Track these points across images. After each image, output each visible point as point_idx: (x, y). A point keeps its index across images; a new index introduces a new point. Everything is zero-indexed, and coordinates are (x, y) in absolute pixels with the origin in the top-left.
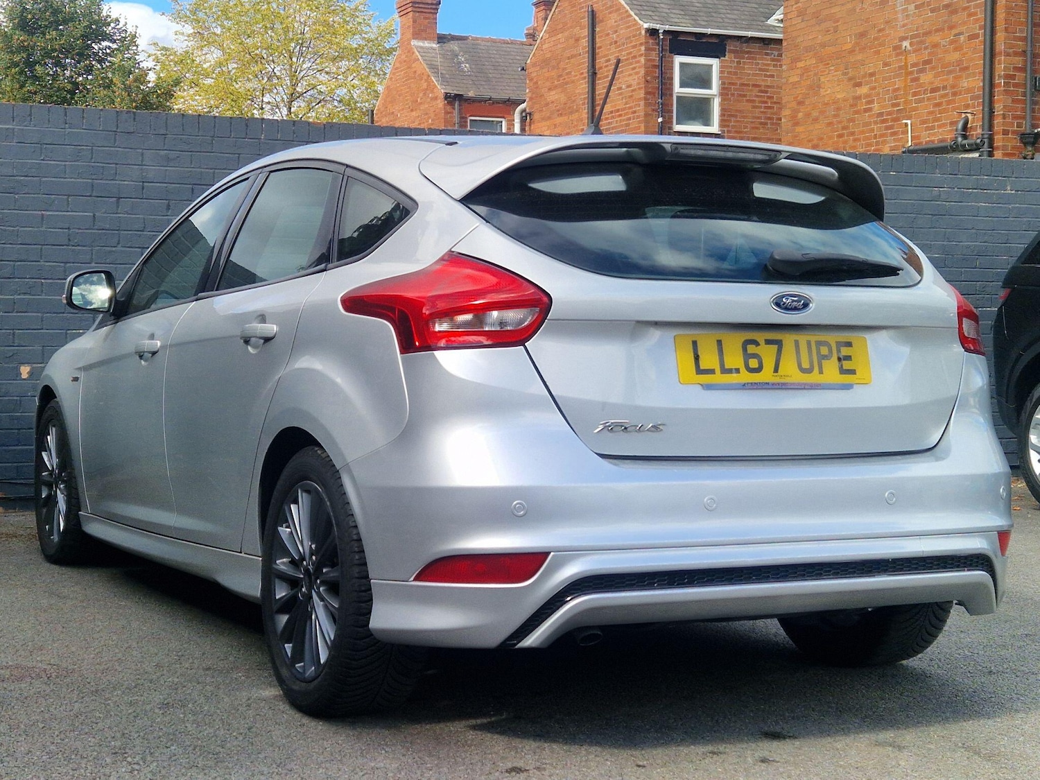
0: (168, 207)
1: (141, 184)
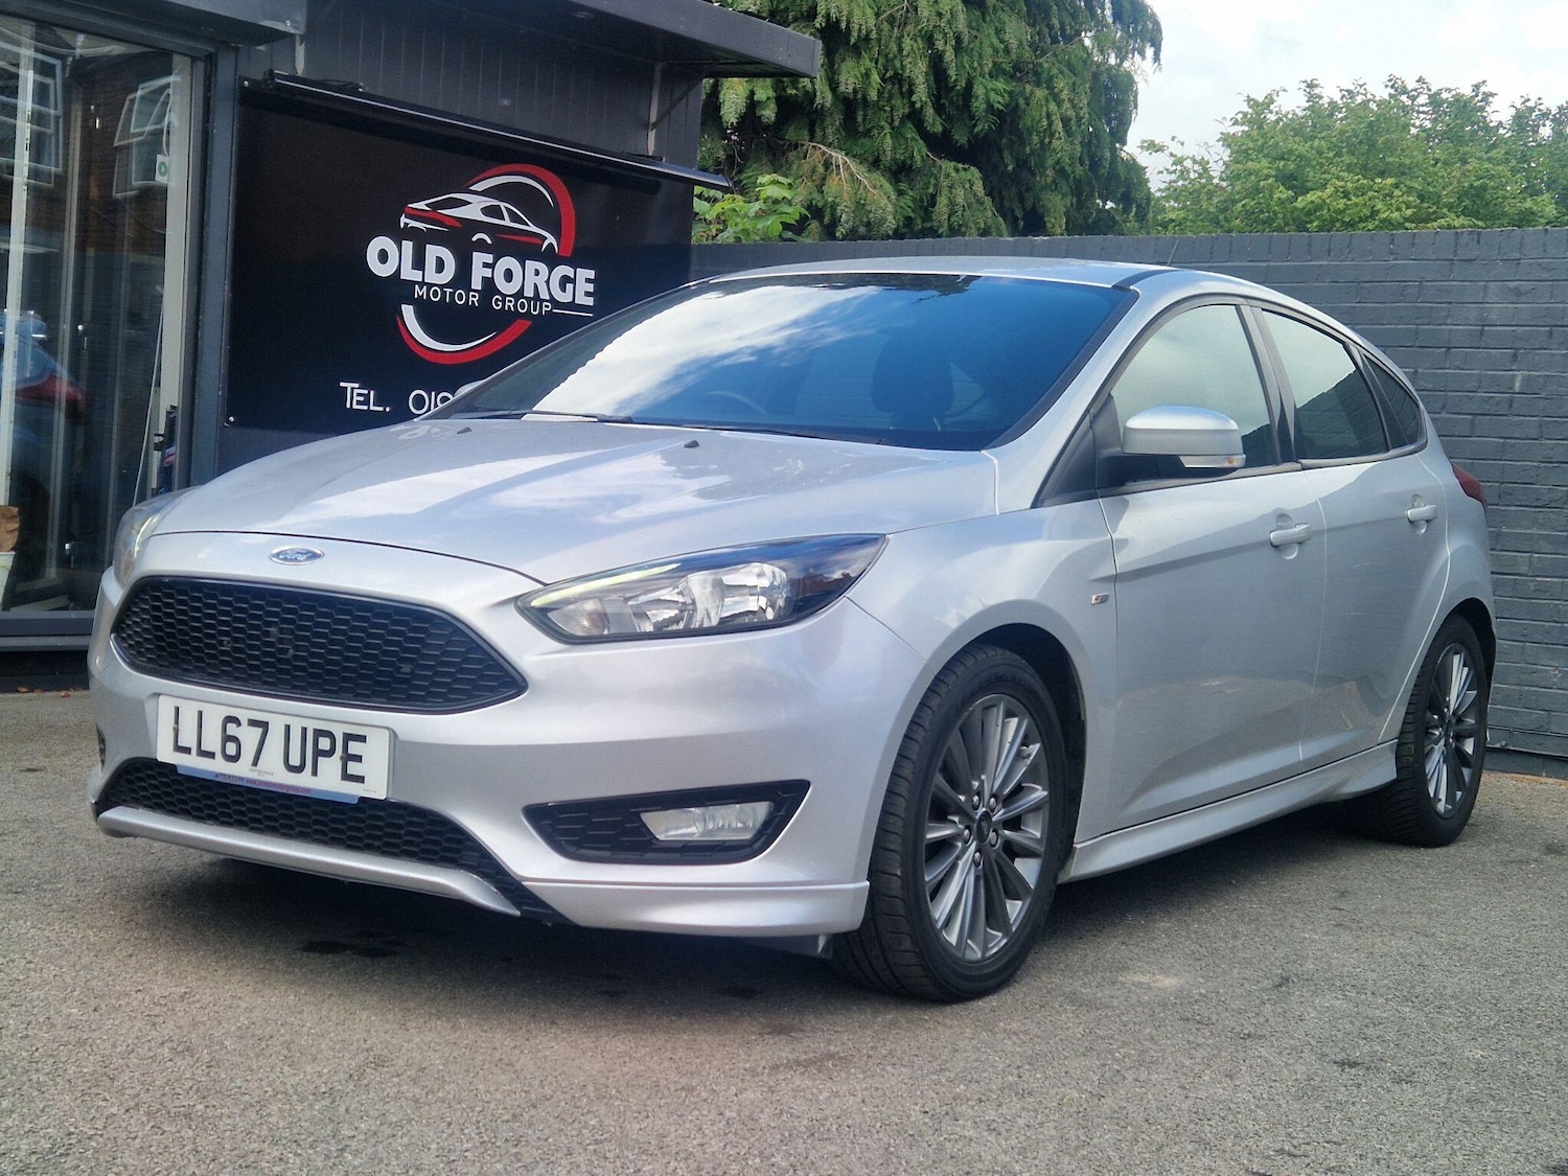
0: (1514, 359)
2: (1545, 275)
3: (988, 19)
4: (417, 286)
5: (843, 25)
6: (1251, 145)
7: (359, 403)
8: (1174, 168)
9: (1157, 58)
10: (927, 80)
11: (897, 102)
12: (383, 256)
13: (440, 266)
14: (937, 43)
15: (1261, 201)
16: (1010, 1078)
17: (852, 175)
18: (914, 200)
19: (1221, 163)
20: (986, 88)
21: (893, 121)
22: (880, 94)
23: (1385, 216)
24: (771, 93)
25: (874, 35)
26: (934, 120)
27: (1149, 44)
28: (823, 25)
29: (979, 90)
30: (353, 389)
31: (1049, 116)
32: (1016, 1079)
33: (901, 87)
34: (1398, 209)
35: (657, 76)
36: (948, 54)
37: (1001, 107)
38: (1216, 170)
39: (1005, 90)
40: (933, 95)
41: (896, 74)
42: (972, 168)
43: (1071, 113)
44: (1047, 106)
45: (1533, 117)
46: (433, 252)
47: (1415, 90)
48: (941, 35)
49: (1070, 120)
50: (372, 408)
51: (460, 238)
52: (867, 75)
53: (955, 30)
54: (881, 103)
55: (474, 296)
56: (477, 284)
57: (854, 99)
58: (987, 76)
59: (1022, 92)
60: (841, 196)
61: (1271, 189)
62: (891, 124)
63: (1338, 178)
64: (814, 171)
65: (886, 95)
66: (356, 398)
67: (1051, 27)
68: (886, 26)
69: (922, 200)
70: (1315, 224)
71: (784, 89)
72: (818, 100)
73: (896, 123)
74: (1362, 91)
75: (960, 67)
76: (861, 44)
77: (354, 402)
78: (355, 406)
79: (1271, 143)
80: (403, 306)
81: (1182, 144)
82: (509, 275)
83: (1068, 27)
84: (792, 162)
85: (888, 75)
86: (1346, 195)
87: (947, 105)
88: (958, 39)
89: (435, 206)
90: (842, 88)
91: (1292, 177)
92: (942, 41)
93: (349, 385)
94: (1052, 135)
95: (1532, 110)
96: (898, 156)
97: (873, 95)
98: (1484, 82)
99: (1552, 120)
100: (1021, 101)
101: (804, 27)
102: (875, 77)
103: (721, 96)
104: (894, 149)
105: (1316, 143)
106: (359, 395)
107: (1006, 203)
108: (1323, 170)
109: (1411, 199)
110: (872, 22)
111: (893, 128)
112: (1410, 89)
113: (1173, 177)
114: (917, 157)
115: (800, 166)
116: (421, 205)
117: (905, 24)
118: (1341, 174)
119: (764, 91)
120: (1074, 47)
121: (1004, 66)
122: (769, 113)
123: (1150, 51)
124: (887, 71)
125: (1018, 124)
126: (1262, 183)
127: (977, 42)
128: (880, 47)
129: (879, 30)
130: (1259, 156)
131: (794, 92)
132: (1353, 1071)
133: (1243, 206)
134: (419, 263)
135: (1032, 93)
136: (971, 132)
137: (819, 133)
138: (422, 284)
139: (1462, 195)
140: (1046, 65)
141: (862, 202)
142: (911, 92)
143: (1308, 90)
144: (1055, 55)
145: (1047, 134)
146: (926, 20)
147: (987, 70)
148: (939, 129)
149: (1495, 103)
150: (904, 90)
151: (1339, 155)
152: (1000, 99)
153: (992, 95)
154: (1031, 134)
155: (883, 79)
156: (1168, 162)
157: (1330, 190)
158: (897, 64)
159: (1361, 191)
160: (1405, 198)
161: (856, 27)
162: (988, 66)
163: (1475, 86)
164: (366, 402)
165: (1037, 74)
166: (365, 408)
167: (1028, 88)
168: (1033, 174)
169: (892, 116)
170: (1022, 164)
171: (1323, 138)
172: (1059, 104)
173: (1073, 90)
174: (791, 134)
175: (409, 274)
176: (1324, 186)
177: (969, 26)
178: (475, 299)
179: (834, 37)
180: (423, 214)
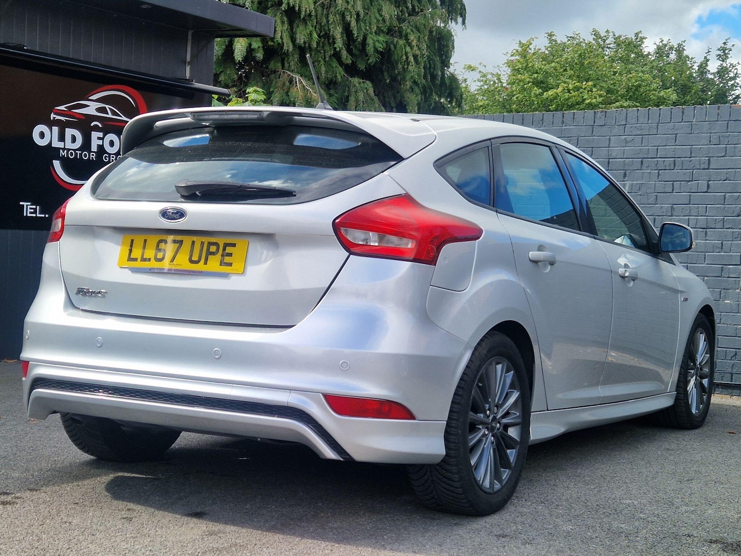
0: (625, 175)
1: (607, 160)
2: (639, 133)
3: (373, 4)
4: (61, 150)
5: (297, 9)
6: (520, 66)
7: (31, 213)
8: (482, 79)
9: (464, 23)
10: (342, 37)
11: (327, 48)
12: (42, 135)
13: (74, 139)
14: (346, 17)
15: (526, 95)
16: (326, 551)
17: (304, 86)
18: (338, 99)
19: (506, 76)
20: (373, 40)
21: (325, 58)
22: (318, 43)
23: (589, 101)
24: (260, 45)
25: (313, 13)
26: (347, 57)
27: (459, 16)
28: (286, 8)
29: (370, 41)
30: (27, 205)
31: (406, 54)
32: (329, 551)
33: (329, 40)
34: (595, 98)
35: (190, 37)
36: (352, 23)
37: (381, 50)
38: (504, 79)
39: (383, 41)
40: (346, 44)
41: (326, 33)
42: (367, 81)
43: (418, 52)
44: (405, 49)
45: (666, 49)
46: (69, 132)
47: (605, 36)
48: (349, 13)
49: (417, 56)
50: (38, 215)
51: (85, 125)
52: (311, 34)
53: (356, 10)
54: (318, 48)
55: (93, 155)
56: (94, 148)
57: (305, 47)
58: (374, 34)
59: (392, 42)
60: (298, 97)
61: (530, 89)
62: (324, 59)
63: (565, 82)
64: (284, 85)
65: (321, 44)
66: (29, 210)
67: (407, 8)
68: (320, 9)
69: (342, 99)
70: (554, 106)
71: (267, 42)
72: (285, 48)
73: (327, 59)
74: (578, 37)
75: (359, 29)
76: (307, 18)
77: (28, 212)
78: (29, 215)
79: (530, 65)
80: (54, 161)
81: (485, 66)
82: (112, 144)
83: (417, 8)
84: (273, 81)
85: (322, 34)
86: (569, 91)
87: (354, 48)
88: (358, 15)
89: (70, 108)
90: (298, 41)
91: (542, 82)
92: (349, 16)
93: (25, 204)
94: (408, 64)
95: (666, 45)
96: (328, 76)
97: (314, 45)
98: (640, 32)
99: (675, 51)
100: (392, 46)
101: (277, 10)
102: (315, 35)
103: (234, 47)
104: (326, 72)
105: (553, 64)
106: (31, 208)
107: (387, 100)
108: (557, 79)
109: (601, 92)
110: (312, 6)
111: (325, 62)
112: (602, 36)
113: (482, 83)
114: (339, 77)
115: (276, 82)
116: (62, 108)
117: (330, 7)
118: (566, 80)
119: (256, 44)
120: (419, 18)
121: (382, 28)
122: (260, 55)
123: (460, 20)
124: (321, 32)
125: (391, 58)
126: (525, 86)
127: (368, 16)
128: (317, 19)
129: (316, 11)
130: (525, 72)
131: (272, 44)
132: (504, 539)
133: (517, 98)
134: (62, 138)
135: (397, 42)
136: (367, 63)
137: (286, 65)
138: (64, 149)
139: (628, 89)
140: (404, 28)
141: (309, 100)
142: (334, 43)
143: (549, 37)
144: (409, 22)
145: (406, 63)
146: (340, 5)
147: (373, 31)
148: (349, 62)
149: (646, 43)
150: (330, 41)
151: (565, 70)
152: (381, 46)
153: (377, 44)
154: (397, 64)
155: (319, 36)
156: (478, 76)
157: (560, 89)
158: (326, 28)
159: (577, 89)
160: (599, 92)
161: (304, 9)
162: (374, 29)
163: (636, 34)
164: (35, 212)
165: (400, 33)
166: (34, 215)
167: (396, 40)
168: (400, 84)
169: (325, 56)
170: (394, 79)
171: (557, 62)
172: (412, 48)
173: (419, 40)
174: (272, 65)
175: (56, 144)
176: (558, 86)
177: (364, 8)
178: (93, 156)
179: (292, 15)
180: (63, 112)
